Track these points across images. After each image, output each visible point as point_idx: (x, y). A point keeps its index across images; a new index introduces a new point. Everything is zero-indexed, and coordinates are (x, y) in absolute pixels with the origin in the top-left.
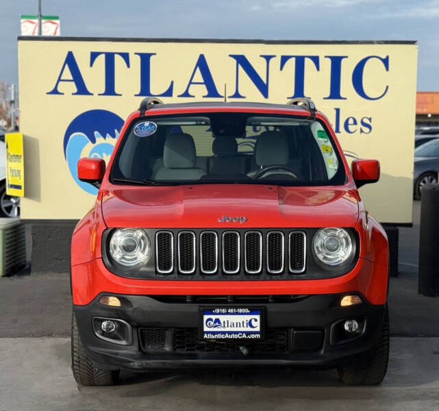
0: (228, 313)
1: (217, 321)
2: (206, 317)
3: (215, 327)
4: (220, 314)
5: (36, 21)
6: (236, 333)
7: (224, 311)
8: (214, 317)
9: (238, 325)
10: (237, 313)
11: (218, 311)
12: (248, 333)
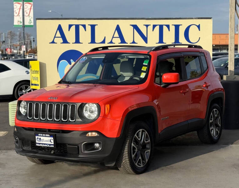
0: (43, 136)
1: (40, 139)
2: (37, 137)
3: (40, 141)
4: (40, 136)
5: (21, 3)
6: (46, 144)
7: (42, 135)
8: (39, 137)
9: (47, 141)
10: (46, 136)
11: (39, 135)
12: (50, 145)
